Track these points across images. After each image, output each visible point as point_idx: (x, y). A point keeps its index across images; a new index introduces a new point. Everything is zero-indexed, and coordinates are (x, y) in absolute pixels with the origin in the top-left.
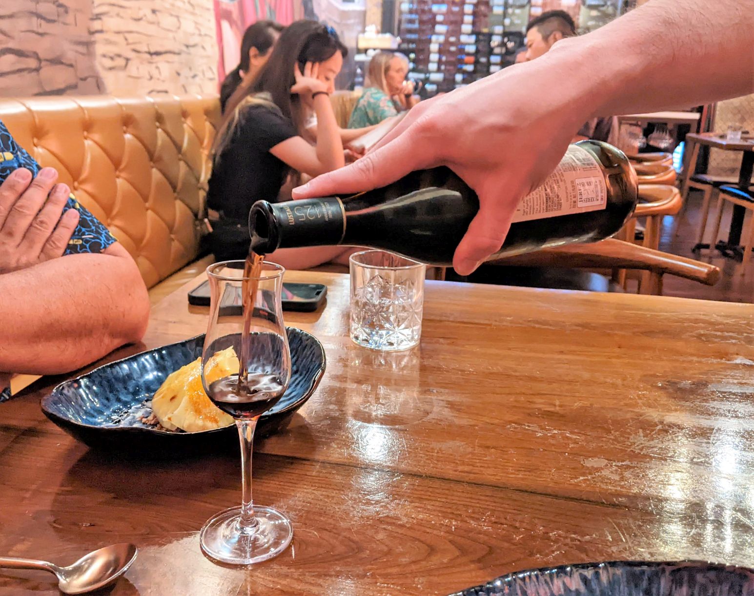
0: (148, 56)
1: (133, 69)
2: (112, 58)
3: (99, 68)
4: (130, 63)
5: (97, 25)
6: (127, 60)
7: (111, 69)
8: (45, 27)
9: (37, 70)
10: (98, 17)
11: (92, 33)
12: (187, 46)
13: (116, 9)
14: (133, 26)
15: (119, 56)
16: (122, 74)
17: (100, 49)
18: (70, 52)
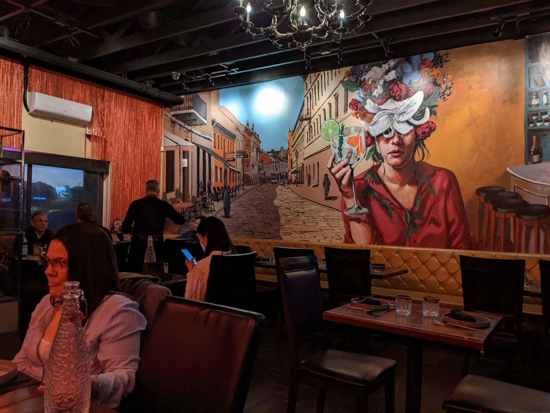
0: (300, 233)
1: (293, 235)
2: (285, 233)
3: (281, 235)
4: (292, 234)
5: (281, 227)
6: (291, 233)
7: (284, 235)
8: (266, 228)
9: (264, 235)
10: (282, 226)
11: (279, 228)
12: (321, 230)
13: (288, 224)
14: (295, 226)
15: (288, 233)
16: (289, 236)
17: (281, 231)
18: (272, 232)
